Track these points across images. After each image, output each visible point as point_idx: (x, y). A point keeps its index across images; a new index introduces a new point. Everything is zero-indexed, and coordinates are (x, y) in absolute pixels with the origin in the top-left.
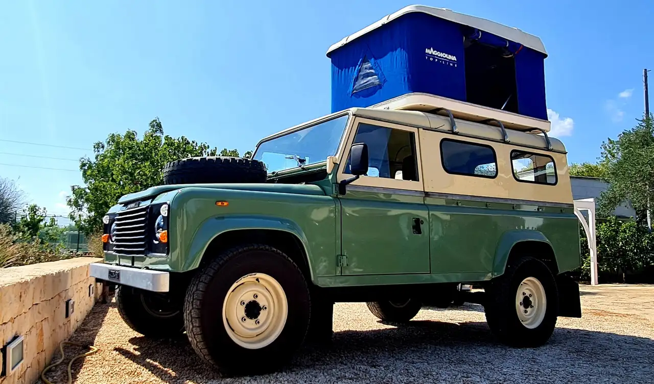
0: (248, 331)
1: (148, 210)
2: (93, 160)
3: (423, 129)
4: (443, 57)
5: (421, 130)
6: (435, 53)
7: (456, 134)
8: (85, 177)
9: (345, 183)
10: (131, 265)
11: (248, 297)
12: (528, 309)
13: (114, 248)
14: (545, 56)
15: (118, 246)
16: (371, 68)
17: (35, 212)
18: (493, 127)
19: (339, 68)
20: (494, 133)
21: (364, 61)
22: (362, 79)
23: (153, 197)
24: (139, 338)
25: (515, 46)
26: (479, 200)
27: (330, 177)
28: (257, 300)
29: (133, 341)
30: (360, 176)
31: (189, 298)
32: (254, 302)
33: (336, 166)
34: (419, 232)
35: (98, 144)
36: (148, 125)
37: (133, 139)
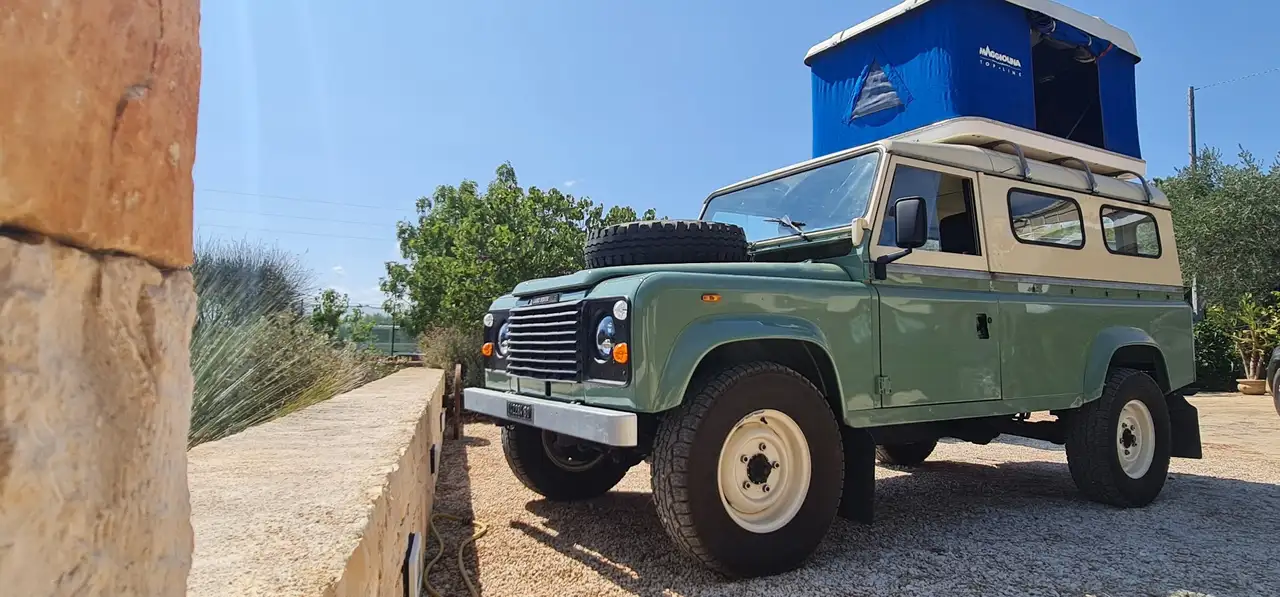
0: (752, 503)
1: (582, 309)
2: (416, 225)
3: (985, 174)
4: (1002, 62)
5: (981, 174)
6: (992, 54)
7: (1029, 181)
8: (405, 250)
9: (885, 261)
10: (543, 393)
11: (751, 450)
12: (1129, 449)
13: (509, 366)
14: (1138, 60)
15: (514, 363)
16: (883, 80)
17: (332, 301)
18: (1069, 169)
19: (827, 81)
20: (1076, 180)
21: (870, 70)
22: (869, 97)
23: (588, 287)
24: (539, 501)
25: (1101, 45)
26: (1062, 283)
27: (860, 251)
28: (764, 452)
29: (531, 507)
30: (913, 250)
31: (664, 453)
32: (760, 455)
33: (867, 233)
34: (987, 337)
35: (423, 201)
36: (494, 172)
37: (471, 193)
